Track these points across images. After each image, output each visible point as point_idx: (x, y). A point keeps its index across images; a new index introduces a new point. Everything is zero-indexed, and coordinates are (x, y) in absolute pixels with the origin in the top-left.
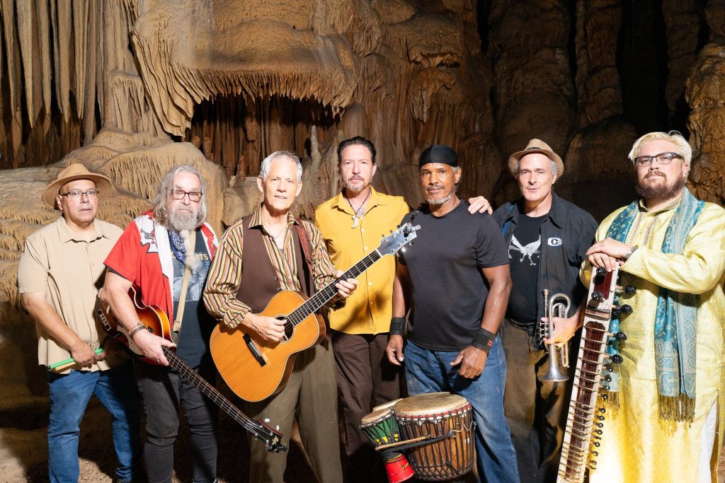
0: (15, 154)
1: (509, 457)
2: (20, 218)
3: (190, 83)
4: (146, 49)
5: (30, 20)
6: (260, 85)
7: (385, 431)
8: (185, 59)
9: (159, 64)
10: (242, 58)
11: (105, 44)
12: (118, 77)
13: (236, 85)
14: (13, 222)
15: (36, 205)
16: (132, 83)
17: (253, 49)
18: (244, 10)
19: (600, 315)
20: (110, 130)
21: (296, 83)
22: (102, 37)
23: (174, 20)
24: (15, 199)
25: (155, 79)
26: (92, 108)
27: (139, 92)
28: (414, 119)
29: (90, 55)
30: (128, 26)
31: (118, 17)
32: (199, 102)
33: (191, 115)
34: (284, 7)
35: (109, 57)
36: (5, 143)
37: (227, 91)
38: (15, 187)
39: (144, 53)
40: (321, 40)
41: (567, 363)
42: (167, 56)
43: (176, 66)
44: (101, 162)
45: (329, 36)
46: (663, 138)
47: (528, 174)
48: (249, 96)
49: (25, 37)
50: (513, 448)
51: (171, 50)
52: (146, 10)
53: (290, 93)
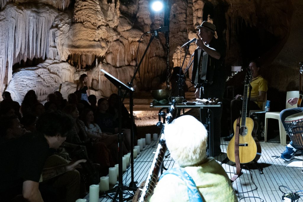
3: (67, 51)
5: (32, 36)
10: (78, 47)
12: (51, 48)
13: (76, 52)
14: (26, 79)
15: (31, 75)
16: (54, 49)
23: (64, 38)
24: (27, 74)
27: (56, 51)
32: (69, 55)
33: (67, 57)
38: (26, 71)
39: (57, 44)
40: (96, 42)
43: (64, 48)
44: (46, 66)
48: (79, 54)
49: (30, 40)
52: (58, 35)
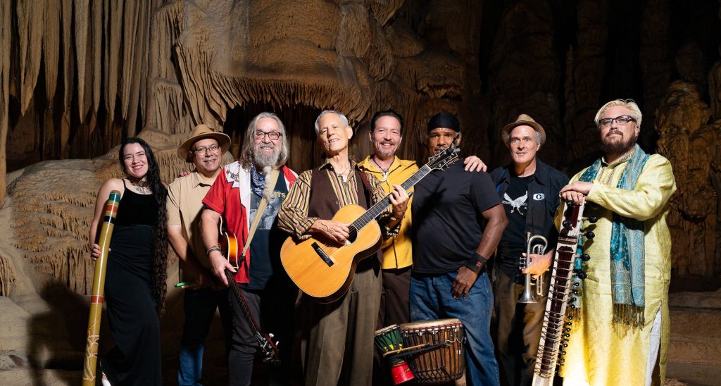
0: (63, 149)
1: (492, 368)
2: (67, 200)
3: (226, 89)
4: (188, 58)
5: (86, 28)
6: (287, 94)
7: (391, 340)
8: (222, 67)
9: (198, 73)
10: (273, 70)
11: (150, 55)
12: (161, 84)
13: (266, 92)
14: (61, 204)
15: (82, 190)
16: (172, 90)
17: (282, 62)
18: (276, 29)
19: (569, 240)
20: (151, 130)
21: (318, 94)
22: (148, 48)
23: (214, 35)
24: (64, 184)
25: (194, 86)
26: (135, 110)
27: (178, 98)
28: (420, 144)
29: (136, 64)
30: (172, 40)
31: (163, 31)
32: (233, 107)
33: (224, 118)
34: (312, 28)
35: (154, 66)
36: (53, 141)
37: (258, 98)
38: (64, 173)
39: (185, 62)
40: (342, 59)
41: (541, 292)
42: (206, 65)
43: (214, 75)
45: (349, 58)
46: (622, 105)
47: (517, 141)
48: (277, 104)
49: (80, 43)
50: (495, 361)
51: (211, 61)
52: (190, 24)
53: (314, 102)
